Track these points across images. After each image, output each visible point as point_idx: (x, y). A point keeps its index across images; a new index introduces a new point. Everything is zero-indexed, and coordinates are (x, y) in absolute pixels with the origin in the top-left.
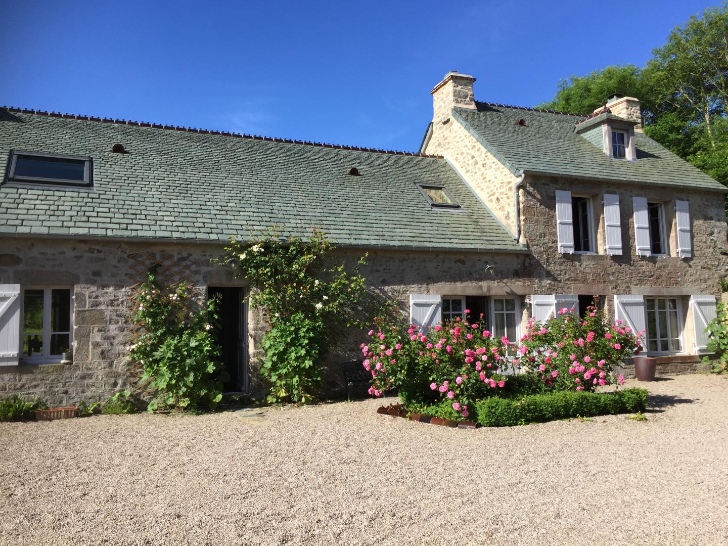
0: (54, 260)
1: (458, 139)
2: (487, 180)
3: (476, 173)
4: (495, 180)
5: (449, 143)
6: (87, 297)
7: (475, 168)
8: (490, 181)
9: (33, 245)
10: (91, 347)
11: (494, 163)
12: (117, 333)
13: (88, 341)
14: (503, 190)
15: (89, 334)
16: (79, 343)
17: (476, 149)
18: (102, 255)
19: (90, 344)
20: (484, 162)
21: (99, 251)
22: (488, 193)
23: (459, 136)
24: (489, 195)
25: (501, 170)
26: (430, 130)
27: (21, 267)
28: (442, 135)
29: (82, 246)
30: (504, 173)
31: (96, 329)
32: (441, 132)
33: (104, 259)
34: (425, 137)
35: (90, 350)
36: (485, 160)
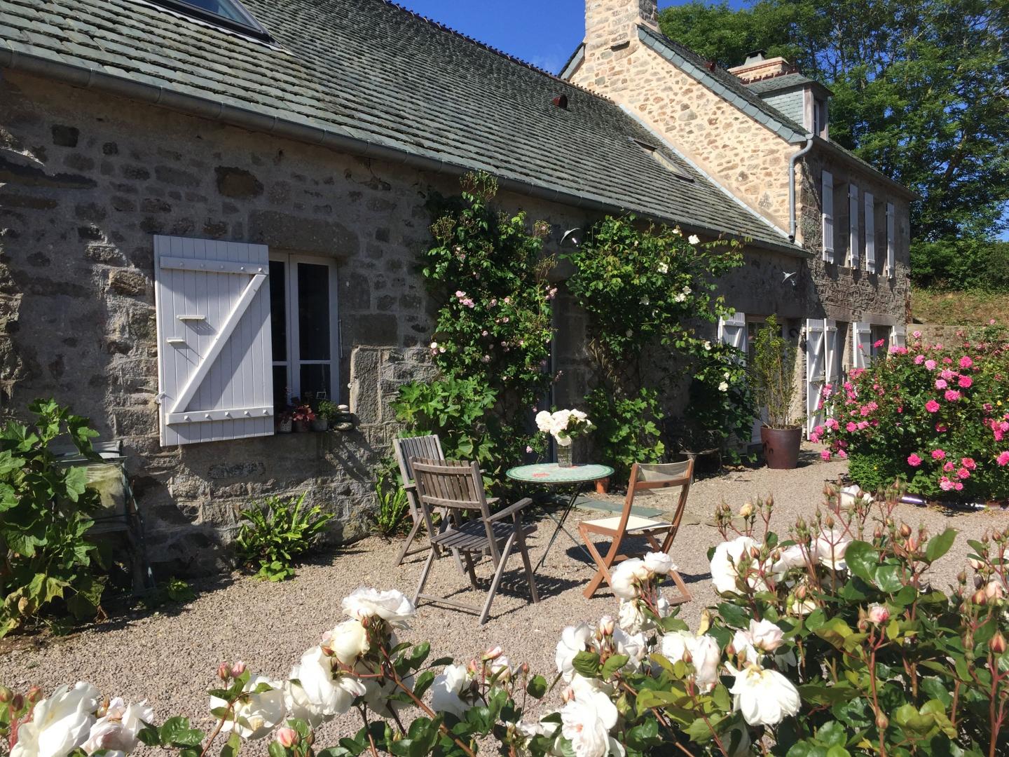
0: (317, 194)
1: (647, 76)
2: (720, 143)
3: (691, 132)
4: (737, 145)
5: (625, 81)
6: (371, 284)
7: (690, 124)
8: (725, 146)
9: (281, 153)
10: (380, 393)
11: (736, 119)
12: (416, 363)
13: (375, 381)
14: (759, 161)
15: (375, 368)
16: (361, 386)
17: (694, 94)
18: (390, 196)
19: (379, 386)
20: (713, 117)
21: (387, 187)
22: (721, 164)
23: (650, 71)
24: (721, 168)
25: (753, 131)
26: (579, 56)
27: (261, 204)
28: (607, 67)
29: (361, 170)
30: (761, 137)
31: (386, 357)
32: (606, 61)
33: (394, 206)
34: (567, 67)
35: (379, 400)
36: (715, 113)
